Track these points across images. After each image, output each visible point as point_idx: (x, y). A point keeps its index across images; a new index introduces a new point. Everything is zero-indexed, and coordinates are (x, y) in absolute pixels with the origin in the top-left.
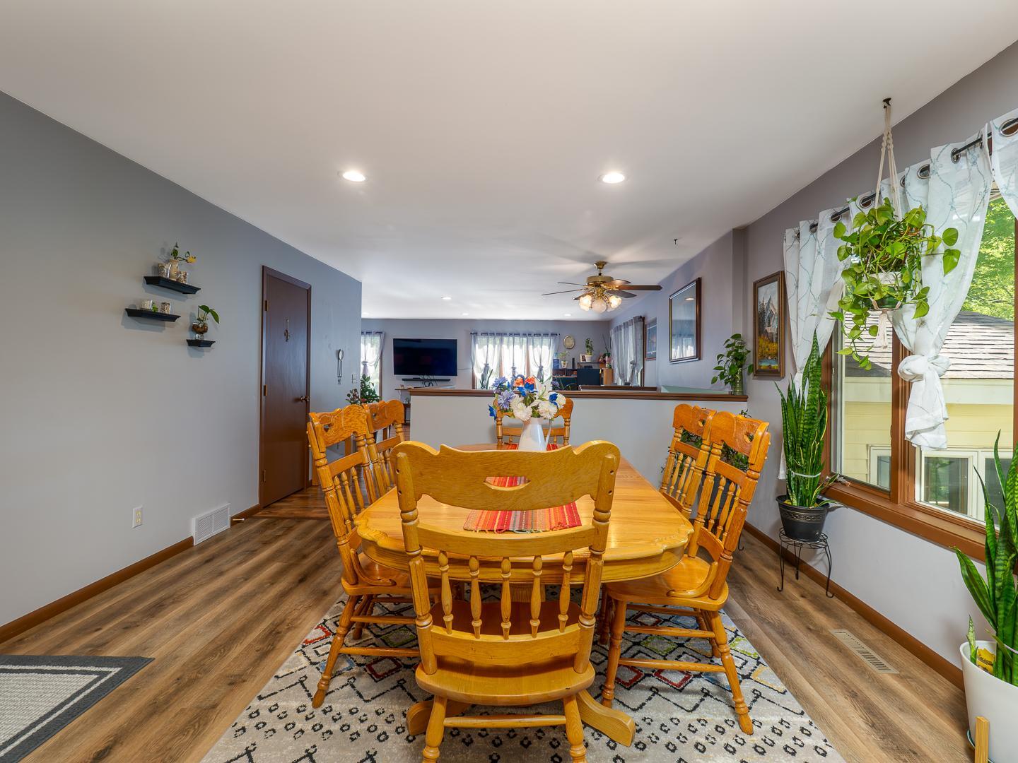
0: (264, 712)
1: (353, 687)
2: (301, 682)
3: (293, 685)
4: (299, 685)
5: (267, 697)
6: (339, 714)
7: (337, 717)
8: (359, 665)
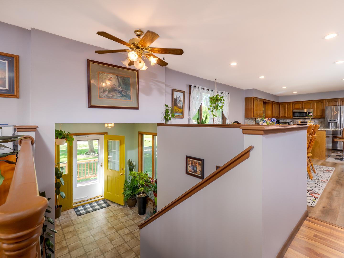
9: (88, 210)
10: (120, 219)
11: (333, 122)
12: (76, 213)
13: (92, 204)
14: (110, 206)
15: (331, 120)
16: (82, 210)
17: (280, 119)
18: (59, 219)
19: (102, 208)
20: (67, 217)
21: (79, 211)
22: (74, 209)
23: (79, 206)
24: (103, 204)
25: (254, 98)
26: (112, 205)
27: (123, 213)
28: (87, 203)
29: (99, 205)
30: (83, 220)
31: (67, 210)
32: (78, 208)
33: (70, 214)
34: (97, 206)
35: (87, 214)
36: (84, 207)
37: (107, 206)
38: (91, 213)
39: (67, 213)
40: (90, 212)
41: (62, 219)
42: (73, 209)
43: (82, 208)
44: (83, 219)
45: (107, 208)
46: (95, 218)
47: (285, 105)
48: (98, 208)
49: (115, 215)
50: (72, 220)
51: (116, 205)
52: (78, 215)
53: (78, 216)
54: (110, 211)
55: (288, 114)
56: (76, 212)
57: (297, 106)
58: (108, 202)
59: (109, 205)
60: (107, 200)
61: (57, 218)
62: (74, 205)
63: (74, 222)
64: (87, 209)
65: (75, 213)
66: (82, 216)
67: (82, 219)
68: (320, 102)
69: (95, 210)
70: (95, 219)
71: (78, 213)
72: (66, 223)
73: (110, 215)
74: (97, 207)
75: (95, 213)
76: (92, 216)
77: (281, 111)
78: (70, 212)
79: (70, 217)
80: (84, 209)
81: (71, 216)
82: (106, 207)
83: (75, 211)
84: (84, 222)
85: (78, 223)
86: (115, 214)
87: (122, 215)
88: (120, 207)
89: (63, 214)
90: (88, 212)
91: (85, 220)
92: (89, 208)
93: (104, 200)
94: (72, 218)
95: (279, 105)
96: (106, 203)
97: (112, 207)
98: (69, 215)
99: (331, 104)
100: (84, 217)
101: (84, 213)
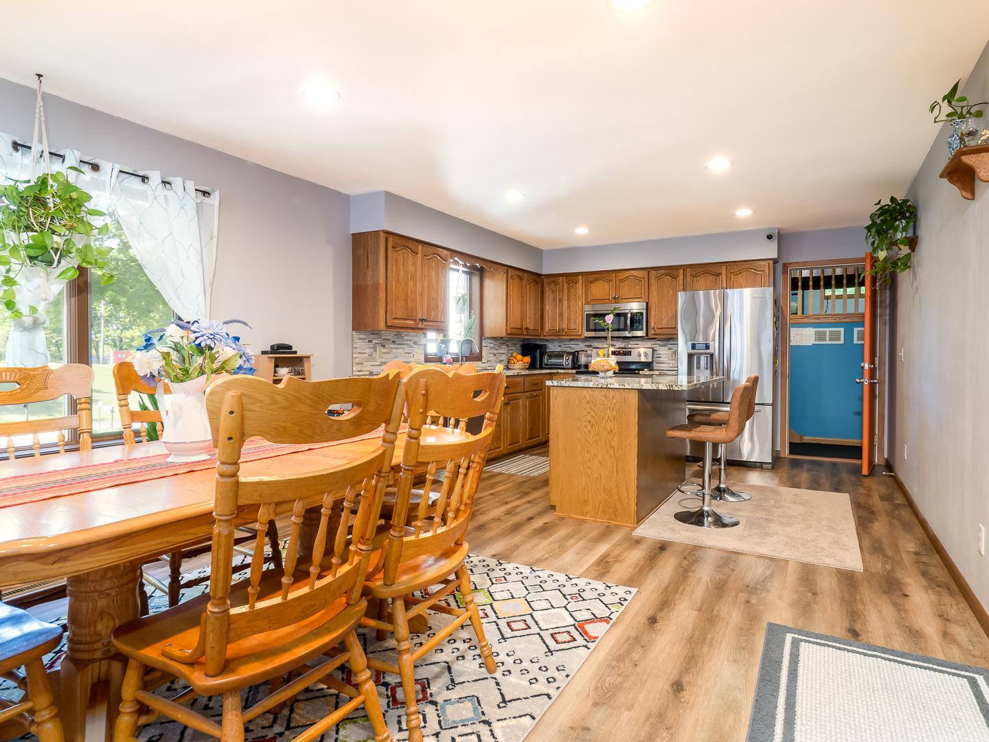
0: (542, 679)
1: (452, 681)
2: (504, 701)
3: (514, 700)
4: (507, 699)
5: (540, 695)
6: (474, 659)
7: (476, 657)
8: (434, 703)
11: (702, 354)
15: (697, 346)
17: (547, 340)
25: (387, 239)
47: (561, 284)
55: (569, 320)
57: (599, 289)
68: (667, 274)
77: (548, 308)
95: (542, 286)
99: (702, 281)
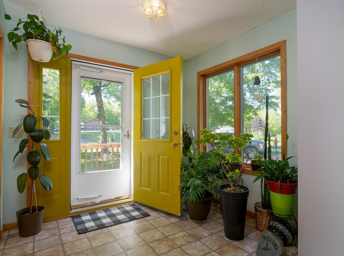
9: (101, 222)
10: (183, 247)
12: (76, 228)
13: (110, 210)
14: (150, 216)
16: (89, 221)
18: (34, 238)
19: (133, 219)
20: (54, 235)
21: (83, 222)
22: (73, 217)
23: (83, 212)
24: (133, 211)
26: (153, 214)
27: (185, 232)
28: (99, 209)
29: (125, 212)
30: (91, 244)
31: (58, 220)
32: (81, 217)
33: (63, 228)
34: (121, 214)
35: (100, 230)
36: (94, 216)
37: (142, 216)
38: (109, 228)
39: (56, 226)
40: (107, 225)
41: (42, 238)
42: (70, 219)
43: (88, 217)
44: (90, 242)
45: (143, 219)
46: (119, 241)
48: (125, 219)
49: (167, 237)
50: (64, 242)
51: (161, 214)
52: (80, 232)
53: (79, 234)
54: (153, 227)
56: (76, 224)
58: (143, 208)
59: (146, 215)
60: (140, 204)
61: (31, 236)
62: (73, 211)
63: (67, 249)
64: (99, 219)
65: (74, 228)
66: (87, 234)
67: (88, 242)
69: (118, 222)
70: (119, 244)
71: (80, 227)
72: (48, 250)
73: (155, 235)
74: (121, 217)
75: (118, 229)
76: (112, 235)
78: (62, 224)
79: (60, 235)
80: (94, 220)
81: (64, 233)
82: (140, 217)
83: (74, 222)
84: (93, 249)
85: (78, 251)
86: (167, 234)
87: (186, 238)
88: (173, 220)
89: (47, 228)
90: (102, 226)
91: (95, 243)
92: (104, 218)
93: (134, 205)
94: (64, 238)
96: (138, 209)
97: (154, 218)
98: (59, 231)
100: (94, 238)
101: (92, 227)
